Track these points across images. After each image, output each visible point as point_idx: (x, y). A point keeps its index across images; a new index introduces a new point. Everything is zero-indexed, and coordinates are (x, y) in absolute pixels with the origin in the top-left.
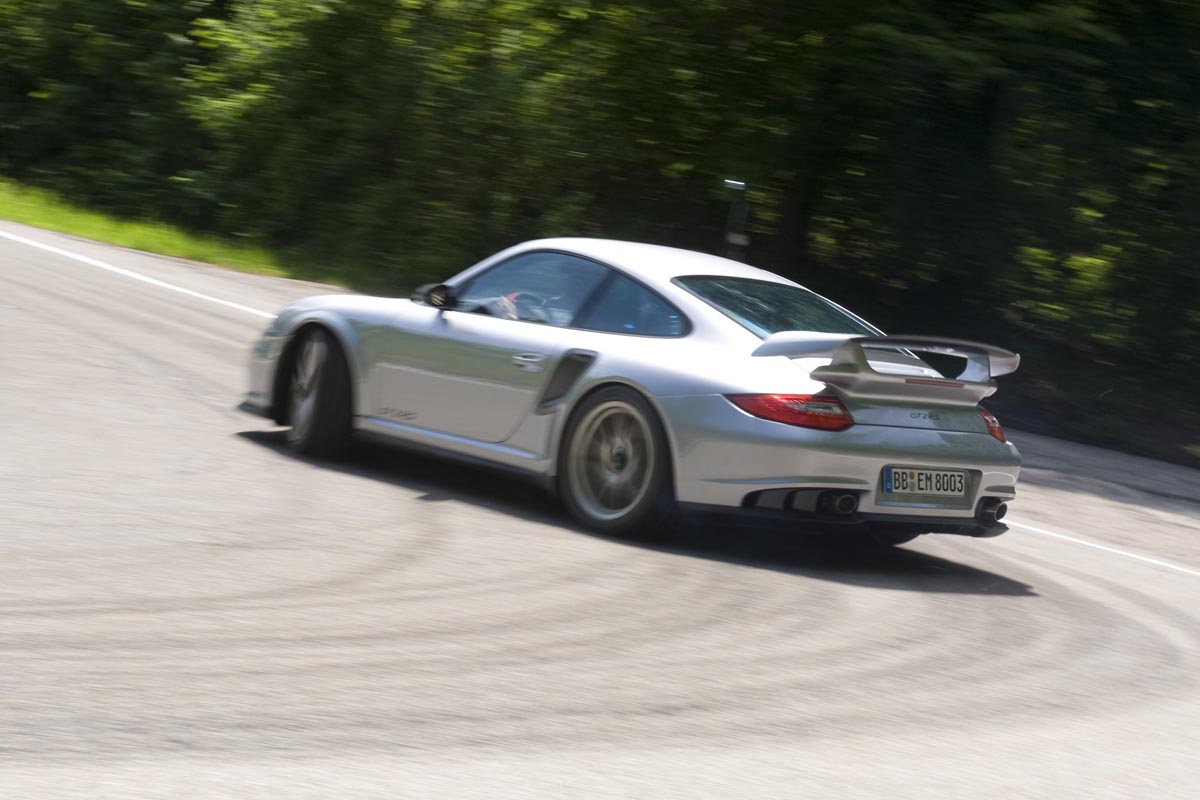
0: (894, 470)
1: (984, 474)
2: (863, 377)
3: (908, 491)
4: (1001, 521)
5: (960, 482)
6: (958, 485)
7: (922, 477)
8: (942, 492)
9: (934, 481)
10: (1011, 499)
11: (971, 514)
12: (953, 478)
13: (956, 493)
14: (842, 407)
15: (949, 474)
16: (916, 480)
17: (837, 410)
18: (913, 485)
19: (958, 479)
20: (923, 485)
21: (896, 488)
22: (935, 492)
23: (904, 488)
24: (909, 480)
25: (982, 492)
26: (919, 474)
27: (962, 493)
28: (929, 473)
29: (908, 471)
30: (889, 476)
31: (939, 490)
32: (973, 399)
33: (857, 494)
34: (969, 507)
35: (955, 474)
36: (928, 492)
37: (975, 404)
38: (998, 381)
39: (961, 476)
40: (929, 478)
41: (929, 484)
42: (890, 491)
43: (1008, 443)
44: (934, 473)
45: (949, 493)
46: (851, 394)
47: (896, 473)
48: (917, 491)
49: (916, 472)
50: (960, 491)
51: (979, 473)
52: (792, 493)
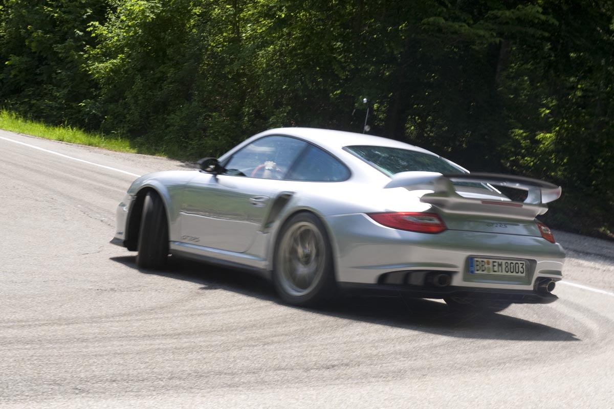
0: (476, 259)
1: (538, 262)
2: (452, 200)
3: (485, 272)
4: (552, 292)
5: (522, 267)
6: (521, 269)
7: (495, 264)
8: (509, 274)
9: (504, 266)
10: (559, 279)
11: (531, 287)
12: (517, 265)
13: (519, 274)
14: (440, 219)
15: (514, 262)
16: (491, 266)
17: (436, 221)
18: (489, 269)
19: (521, 265)
20: (496, 268)
21: (477, 270)
22: (504, 273)
23: (483, 271)
24: (486, 266)
25: (537, 274)
26: (494, 262)
27: (524, 275)
28: (500, 261)
29: (485, 260)
30: (472, 263)
31: (507, 272)
32: (532, 216)
33: (450, 274)
34: (529, 283)
35: (519, 262)
36: (500, 273)
37: (533, 219)
38: (549, 205)
39: (523, 264)
40: (500, 265)
41: (500, 268)
42: (472, 272)
43: (557, 243)
44: (504, 262)
45: (514, 274)
46: (447, 211)
47: (477, 261)
48: (492, 273)
49: (491, 261)
50: (522, 273)
51: (535, 261)
52: (408, 274)
